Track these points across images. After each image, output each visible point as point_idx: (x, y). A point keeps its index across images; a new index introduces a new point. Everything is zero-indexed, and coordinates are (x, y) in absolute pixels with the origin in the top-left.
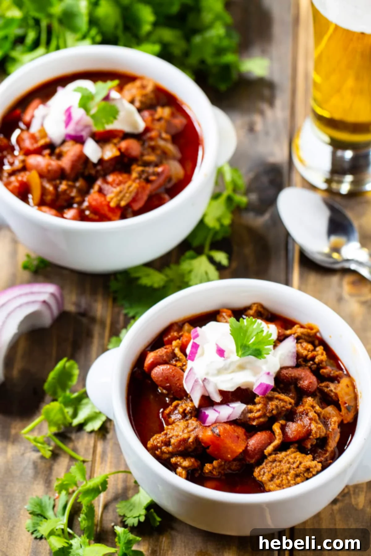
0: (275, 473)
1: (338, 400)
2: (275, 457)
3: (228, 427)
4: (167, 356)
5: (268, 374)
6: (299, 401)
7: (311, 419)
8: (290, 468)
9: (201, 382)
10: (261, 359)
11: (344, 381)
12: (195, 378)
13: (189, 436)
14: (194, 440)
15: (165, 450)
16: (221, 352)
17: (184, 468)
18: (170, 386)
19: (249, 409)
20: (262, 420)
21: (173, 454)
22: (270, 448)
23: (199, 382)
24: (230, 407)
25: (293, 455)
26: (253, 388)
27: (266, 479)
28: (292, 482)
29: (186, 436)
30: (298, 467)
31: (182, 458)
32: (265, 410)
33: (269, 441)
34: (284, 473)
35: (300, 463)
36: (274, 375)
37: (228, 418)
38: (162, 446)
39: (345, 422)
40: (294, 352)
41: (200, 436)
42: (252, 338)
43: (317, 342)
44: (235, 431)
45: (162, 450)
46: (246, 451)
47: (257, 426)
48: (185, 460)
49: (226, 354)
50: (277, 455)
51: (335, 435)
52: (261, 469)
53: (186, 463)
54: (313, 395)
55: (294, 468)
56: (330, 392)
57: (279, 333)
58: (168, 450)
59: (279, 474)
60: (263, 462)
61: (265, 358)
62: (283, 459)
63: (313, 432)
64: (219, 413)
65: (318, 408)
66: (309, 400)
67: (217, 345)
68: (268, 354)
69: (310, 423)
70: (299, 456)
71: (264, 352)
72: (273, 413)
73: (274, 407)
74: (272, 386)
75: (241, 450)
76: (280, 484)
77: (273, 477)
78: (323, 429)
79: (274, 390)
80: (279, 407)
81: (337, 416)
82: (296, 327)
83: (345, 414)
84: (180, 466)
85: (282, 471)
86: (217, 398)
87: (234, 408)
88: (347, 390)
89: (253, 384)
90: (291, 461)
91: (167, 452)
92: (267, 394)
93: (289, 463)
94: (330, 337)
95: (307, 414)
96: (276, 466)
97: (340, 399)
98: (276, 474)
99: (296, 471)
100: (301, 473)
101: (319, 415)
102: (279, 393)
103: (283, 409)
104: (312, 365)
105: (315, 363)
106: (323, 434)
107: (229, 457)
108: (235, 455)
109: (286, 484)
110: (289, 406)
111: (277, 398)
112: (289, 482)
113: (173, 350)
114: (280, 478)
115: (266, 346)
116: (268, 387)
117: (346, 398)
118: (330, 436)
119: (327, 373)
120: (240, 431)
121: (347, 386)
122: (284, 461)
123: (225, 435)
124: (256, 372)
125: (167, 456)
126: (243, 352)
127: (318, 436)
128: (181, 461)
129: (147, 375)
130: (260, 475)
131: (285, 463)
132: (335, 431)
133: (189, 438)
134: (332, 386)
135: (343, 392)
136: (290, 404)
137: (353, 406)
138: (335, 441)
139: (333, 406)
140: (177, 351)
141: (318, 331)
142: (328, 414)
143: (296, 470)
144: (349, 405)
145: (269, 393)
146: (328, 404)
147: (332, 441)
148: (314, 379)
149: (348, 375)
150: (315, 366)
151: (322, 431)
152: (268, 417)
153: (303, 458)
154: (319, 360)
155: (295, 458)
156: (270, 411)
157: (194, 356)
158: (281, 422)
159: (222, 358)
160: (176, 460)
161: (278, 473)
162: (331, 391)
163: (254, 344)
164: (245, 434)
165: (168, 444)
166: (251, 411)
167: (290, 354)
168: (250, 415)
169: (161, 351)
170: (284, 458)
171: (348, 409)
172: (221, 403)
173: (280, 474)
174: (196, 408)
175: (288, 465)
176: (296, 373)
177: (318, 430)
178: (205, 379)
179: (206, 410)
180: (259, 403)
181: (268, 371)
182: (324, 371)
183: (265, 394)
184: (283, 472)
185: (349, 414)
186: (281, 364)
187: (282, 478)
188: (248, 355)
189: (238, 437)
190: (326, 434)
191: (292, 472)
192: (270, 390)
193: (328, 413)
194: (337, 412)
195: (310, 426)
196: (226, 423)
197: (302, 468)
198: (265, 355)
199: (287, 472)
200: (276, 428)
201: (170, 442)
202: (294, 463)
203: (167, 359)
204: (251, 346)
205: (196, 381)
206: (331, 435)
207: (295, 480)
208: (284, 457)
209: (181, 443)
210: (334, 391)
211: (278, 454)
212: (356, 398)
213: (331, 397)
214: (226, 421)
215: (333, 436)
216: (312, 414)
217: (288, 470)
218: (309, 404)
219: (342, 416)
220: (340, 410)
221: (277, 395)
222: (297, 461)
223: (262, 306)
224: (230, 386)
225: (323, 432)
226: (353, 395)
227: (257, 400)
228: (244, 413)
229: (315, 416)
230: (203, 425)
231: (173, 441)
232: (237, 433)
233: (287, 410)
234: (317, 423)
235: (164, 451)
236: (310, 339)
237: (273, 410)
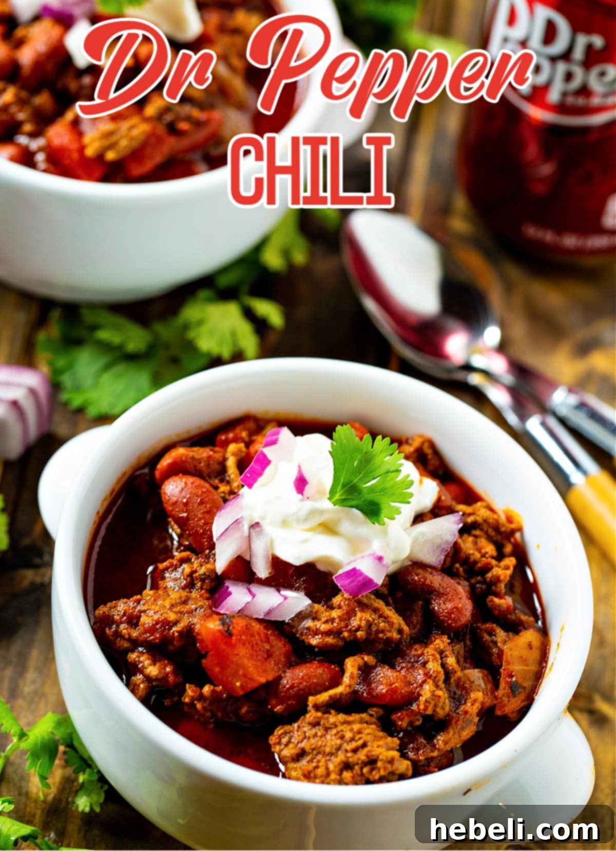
0: (307, 749)
1: (501, 666)
2: (320, 718)
3: (257, 626)
4: (209, 465)
5: (380, 559)
6: (423, 638)
7: (427, 675)
8: (339, 748)
9: (246, 527)
10: (374, 523)
11: (529, 636)
12: (239, 517)
13: (178, 619)
14: (185, 630)
15: (125, 631)
16: (301, 483)
17: (148, 678)
18: (187, 519)
19: (315, 610)
20: (330, 640)
21: (135, 644)
22: (324, 697)
23: (243, 526)
24: (281, 595)
25: (356, 727)
26: (337, 572)
27: (288, 755)
28: (333, 776)
29: (172, 617)
30: (355, 751)
31: (150, 657)
32: (343, 624)
33: (327, 684)
34: (324, 754)
35: (364, 745)
36: (392, 569)
37: (269, 612)
38: (121, 623)
39: (499, 713)
40: (447, 542)
41: (197, 627)
42: (374, 479)
43: (508, 548)
44: (268, 641)
45: (120, 630)
46: (273, 685)
47: (316, 650)
48: (155, 665)
49: (308, 490)
50: (326, 716)
51: (464, 725)
52: (285, 733)
53: (153, 670)
54: (456, 635)
55: (346, 751)
56: (491, 645)
57: (439, 500)
58: (129, 634)
59: (315, 752)
60: (296, 721)
61: (384, 524)
62: (333, 726)
63: (422, 699)
64: (253, 595)
65: (451, 661)
66: (441, 642)
67: (299, 467)
68: (393, 519)
69: (424, 682)
70: (370, 731)
71: (384, 513)
72: (356, 636)
73: (363, 623)
74: (377, 585)
75: (263, 680)
76: (309, 772)
77: (302, 754)
78: (444, 703)
79: (378, 594)
80: (374, 628)
81: (485, 694)
82: (479, 504)
83: (503, 696)
84: (141, 671)
85: (322, 749)
86: (262, 570)
87: (286, 598)
88: (525, 653)
89: (338, 566)
90: (348, 735)
91: (127, 636)
92: (360, 596)
93: (342, 737)
94: (538, 546)
95: (424, 664)
96: (315, 735)
97: (504, 664)
98: (310, 751)
99: (348, 758)
100: (357, 764)
101: (448, 674)
102: (387, 604)
103: (381, 635)
104: (479, 582)
105: (485, 580)
106: (441, 713)
107: (236, 686)
108: (251, 685)
109: (321, 776)
110: (395, 635)
111: (376, 610)
112: (328, 774)
113: (225, 459)
114: (315, 760)
115: (393, 502)
116: (368, 582)
117: (517, 668)
118: (454, 721)
119: (499, 606)
120: (279, 647)
121: (530, 646)
122: (334, 731)
123: (243, 637)
124: (355, 544)
125: (126, 645)
126: (343, 497)
127: (429, 712)
128: (147, 663)
129: (156, 487)
130: (279, 743)
131: (335, 735)
132: (468, 716)
133: (176, 623)
134: (501, 634)
135: (516, 653)
136: (400, 631)
137: (525, 688)
138: (460, 736)
139: (486, 672)
140: (231, 463)
141: (520, 530)
142: (467, 682)
143: (349, 755)
144: (516, 681)
145: (367, 596)
146: (476, 665)
147: (454, 733)
148: (466, 606)
149: (544, 632)
150: (484, 587)
151: (441, 704)
152: (344, 638)
153: (376, 738)
154: (493, 576)
155: (359, 732)
156: (354, 629)
157: (255, 480)
158: (366, 658)
159: (300, 496)
160: (137, 659)
161: (313, 749)
162: (495, 643)
163: (372, 490)
164: (287, 655)
165: (135, 621)
166: (315, 618)
167: (439, 541)
168: (309, 623)
169: (202, 453)
170: (336, 726)
171: (513, 689)
172: (266, 583)
173: (318, 750)
174: (216, 574)
175: (339, 742)
176: (437, 580)
177: (433, 699)
178: (257, 524)
179: (234, 585)
180: (340, 607)
181: (379, 553)
182: (496, 600)
183: (357, 596)
184: (324, 752)
185: (513, 700)
186: (411, 551)
187: (319, 761)
188: (352, 507)
189: (269, 655)
190: (448, 715)
191: (341, 757)
192: (370, 591)
193: (469, 680)
194: (489, 686)
195: (421, 686)
196: (260, 621)
197: (362, 755)
198: (386, 520)
199: (331, 754)
200: (351, 665)
201: (139, 617)
202: (352, 739)
203: (205, 471)
204: (365, 491)
205: (237, 522)
206: (458, 721)
207: (340, 774)
208: (337, 723)
209: (158, 626)
210: (499, 644)
211: (330, 713)
212: (539, 676)
213: (491, 654)
214: (261, 617)
215: (460, 722)
216: (434, 666)
217: (334, 751)
218: (437, 646)
219: (496, 698)
220: (496, 686)
221: (380, 604)
222: (360, 738)
223: (432, 445)
224: (294, 556)
225: (443, 708)
226: (534, 668)
227: (337, 600)
228: (301, 616)
229: (438, 672)
230: (214, 609)
231: (144, 619)
232: (271, 646)
233: (389, 640)
234: (437, 686)
235: (121, 632)
236: (499, 538)
237: (357, 630)
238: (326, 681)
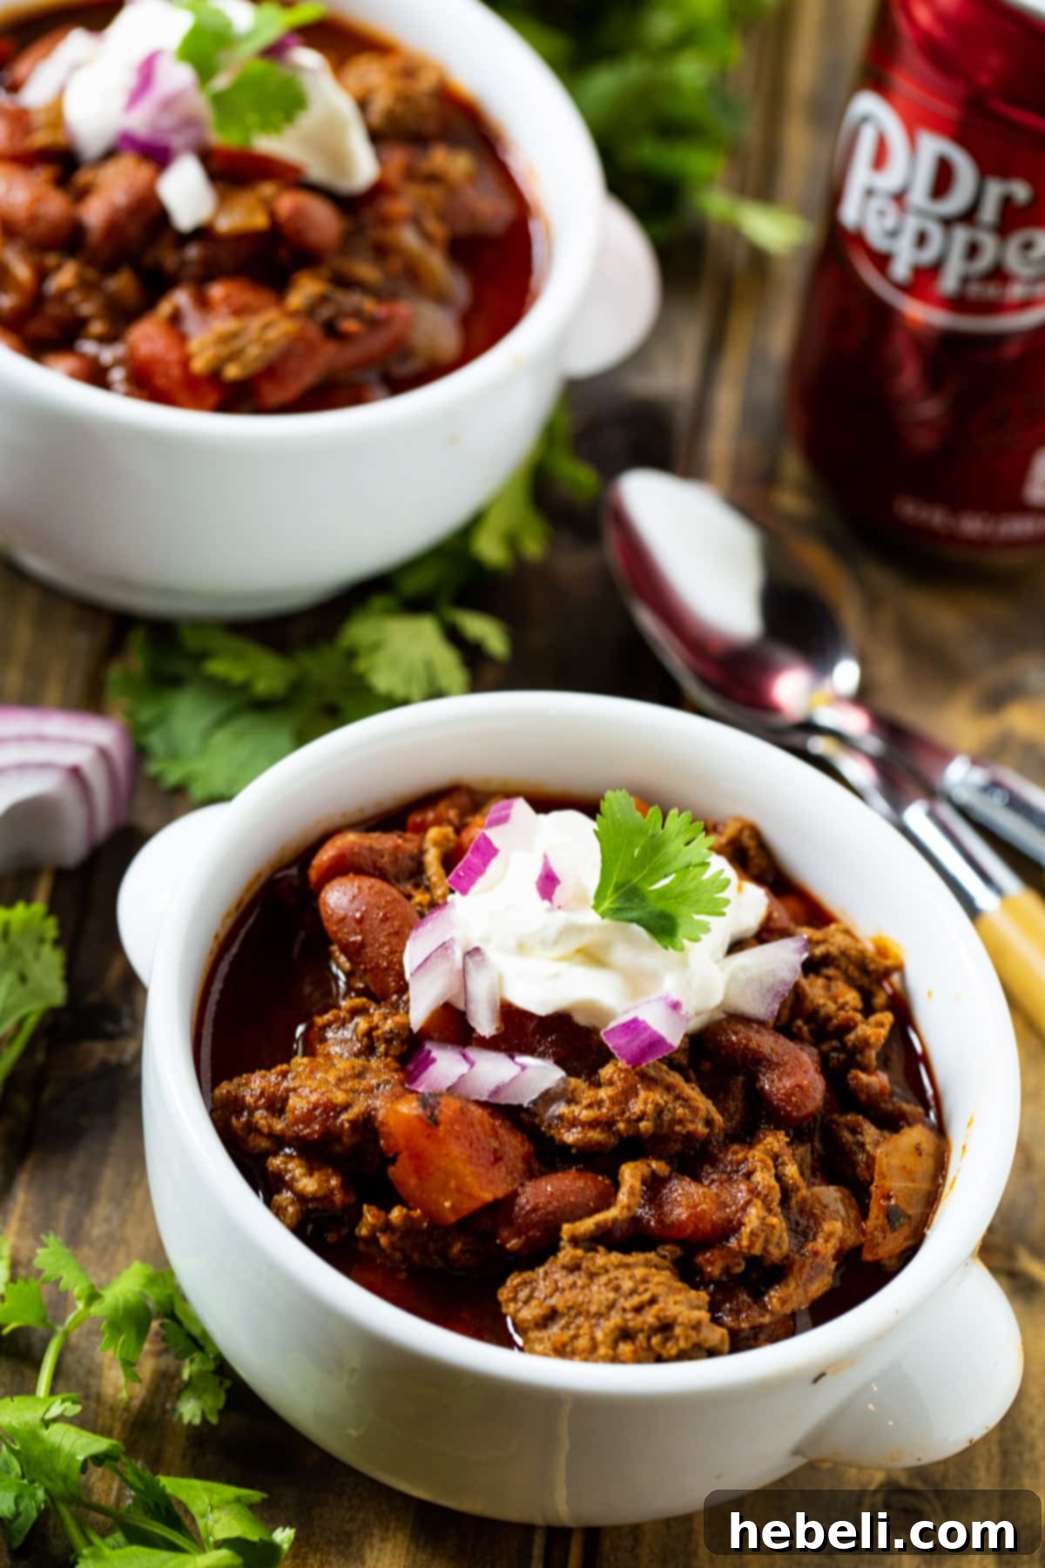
0: (561, 1307)
1: (871, 1182)
2: (581, 1259)
3: (478, 1112)
4: (395, 861)
5: (676, 1006)
6: (745, 1134)
7: (754, 1192)
8: (612, 1306)
9: (458, 954)
10: (666, 948)
11: (916, 1135)
12: (447, 938)
13: (349, 1100)
14: (361, 1118)
15: (262, 1122)
16: (548, 883)
17: (301, 1198)
18: (362, 945)
19: (571, 1088)
20: (595, 1135)
21: (279, 1141)
22: (587, 1225)
23: (453, 953)
24: (516, 1063)
25: (639, 1272)
26: (606, 1024)
27: (529, 1317)
28: (602, 1351)
29: (340, 1097)
30: (638, 1309)
31: (304, 1163)
32: (616, 1110)
33: (592, 1204)
34: (588, 1315)
35: (653, 1301)
36: (694, 1024)
37: (497, 1091)
38: (257, 1108)
39: (868, 1257)
40: (784, 982)
41: (381, 1115)
42: (666, 876)
43: (880, 999)
44: (496, 1135)
45: (254, 1120)
46: (502, 1208)
47: (574, 1151)
48: (311, 1175)
49: (560, 893)
50: (591, 1254)
51: (813, 1273)
52: (525, 1283)
53: (309, 1185)
54: (799, 1131)
55: (624, 1310)
56: (855, 1148)
57: (769, 918)
58: (270, 1127)
59: (573, 1313)
60: (541, 1262)
61: (682, 949)
62: (602, 1271)
63: (746, 1230)
64: (472, 1064)
65: (791, 1170)
66: (775, 1141)
67: (545, 857)
68: (696, 940)
69: (748, 1203)
70: (661, 1281)
71: (682, 933)
72: (638, 1128)
73: (650, 1108)
74: (671, 1047)
75: (488, 1196)
76: (564, 1345)
77: (551, 1316)
78: (781, 1237)
79: (672, 1063)
80: (667, 1117)
81: (846, 1225)
82: (833, 927)
83: (876, 1229)
84: (289, 1186)
85: (585, 1307)
86: (485, 1024)
87: (523, 1068)
88: (910, 1161)
89: (607, 1015)
90: (627, 1285)
91: (266, 1130)
92: (644, 1065)
93: (617, 1289)
94: (930, 994)
95: (749, 1175)
96: (573, 1285)
97: (876, 1177)
98: (565, 1311)
99: (626, 1321)
100: (642, 1330)
101: (787, 1192)
102: (688, 1080)
103: (678, 1128)
104: (834, 1049)
105: (844, 1045)
106: (776, 1253)
107: (444, 1208)
108: (469, 1206)
109: (584, 1351)
110: (701, 1129)
111: (669, 1088)
112: (594, 1347)
113: (422, 852)
114: (573, 1326)
115: (698, 913)
116: (657, 1043)
117: (897, 1184)
118: (796, 1268)
119: (868, 1086)
120: (514, 1145)
121: (918, 1150)
122: (603, 1279)
123: (457, 1128)
124: (636, 983)
125: (264, 1144)
126: (617, 905)
127: (757, 1250)
128: (298, 1172)
129: (309, 896)
130: (514, 1299)
131: (606, 1285)
132: (819, 1260)
133: (346, 1107)
134: (870, 1132)
135: (895, 1161)
136: (709, 1122)
137: (909, 1217)
138: (806, 1291)
139: (847, 1192)
140: (432, 858)
141: (899, 968)
142: (818, 1206)
143: (629, 1316)
144: (896, 1206)
145: (654, 1066)
146: (830, 1180)
147: (797, 1286)
148: (815, 1084)
149: (941, 1130)
150: (842, 1056)
151: (775, 1239)
152: (618, 1133)
153: (671, 1290)
154: (858, 1038)
155: (645, 1280)
156: (634, 1117)
157: (472, 882)
158: (654, 1165)
159: (546, 904)
160: (282, 1167)
161: (570, 1308)
162: (862, 1145)
163: (663, 894)
164: (526, 1159)
165: (279, 1105)
166: (572, 1100)
167: (769, 980)
168: (560, 1108)
169: (385, 842)
170: (607, 1271)
171: (892, 1217)
172: (491, 1044)
173: (577, 1310)
174: (410, 1030)
175: (611, 1295)
176: (767, 1042)
177: (763, 1231)
178: (477, 950)
179: (439, 1048)
180: (611, 1083)
181: (675, 997)
182: (863, 1077)
183: (639, 1064)
184: (588, 1313)
185: (890, 1236)
186: (726, 995)
187: (579, 1327)
188: (631, 921)
189: (497, 1158)
190: (787, 1257)
191: (615, 1319)
192: (660, 1057)
193: (820, 1202)
194: (853, 1213)
195: (744, 1209)
196: (482, 1104)
197: (649, 1317)
198: (686, 942)
199: (599, 1315)
200: (631, 1175)
201: (285, 1100)
202: (633, 1292)
203: (391, 869)
204: (652, 897)
205: (444, 947)
206: (802, 1267)
207: (615, 1346)
208: (609, 1267)
209: (317, 1112)
210: (869, 1147)
211: (596, 1251)
212: (932, 1200)
213: (854, 1164)
214: (484, 1098)
215: (807, 1269)
216: (763, 1178)
217: (603, 1309)
218: (769, 1147)
219: (863, 1232)
220: (864, 1213)
221: (675, 1078)
222: (646, 1290)
223: (756, 834)
224: (537, 999)
225: (778, 1245)
226: (924, 1185)
227: (607, 1072)
228: (548, 1097)
229: (770, 1188)
230: (407, 1086)
231: (293, 1101)
232: (502, 1144)
233: (690, 1137)
234: (769, 1210)
235: (257, 1123)
236: (865, 981)
237: (641, 1118)
238: (589, 1200)
